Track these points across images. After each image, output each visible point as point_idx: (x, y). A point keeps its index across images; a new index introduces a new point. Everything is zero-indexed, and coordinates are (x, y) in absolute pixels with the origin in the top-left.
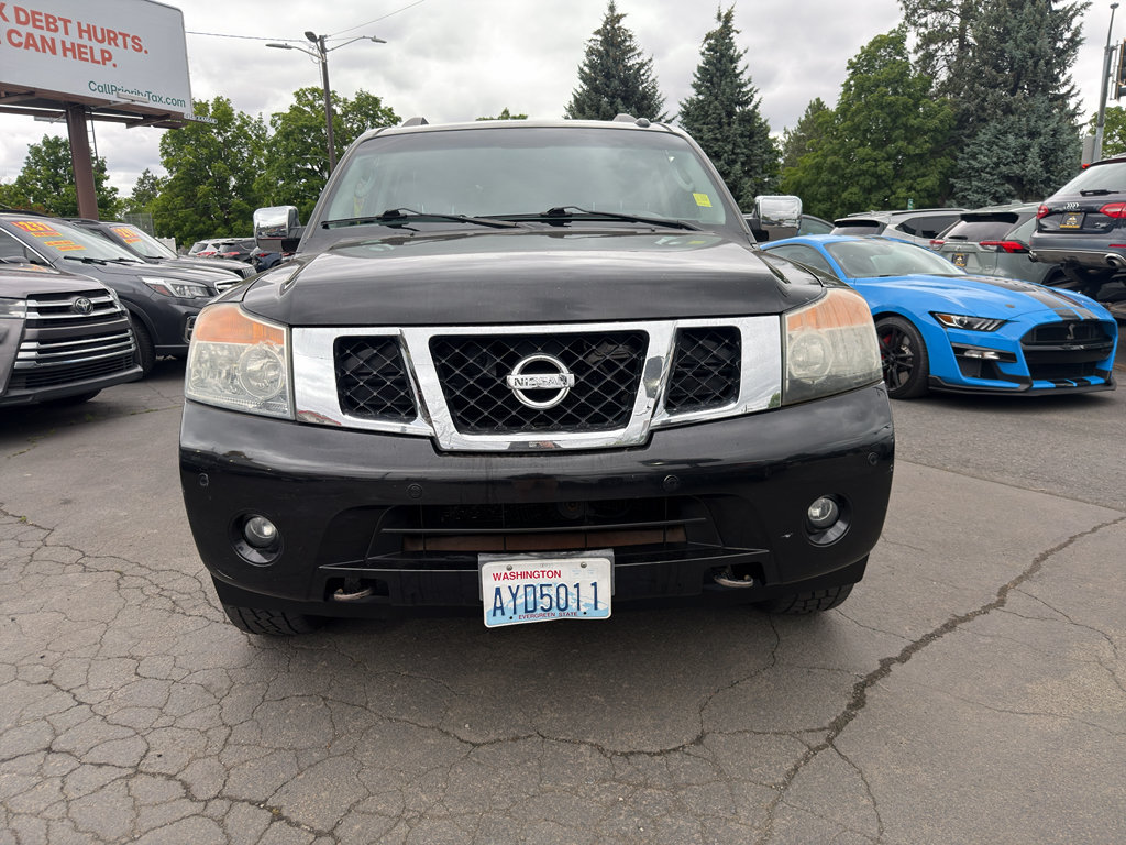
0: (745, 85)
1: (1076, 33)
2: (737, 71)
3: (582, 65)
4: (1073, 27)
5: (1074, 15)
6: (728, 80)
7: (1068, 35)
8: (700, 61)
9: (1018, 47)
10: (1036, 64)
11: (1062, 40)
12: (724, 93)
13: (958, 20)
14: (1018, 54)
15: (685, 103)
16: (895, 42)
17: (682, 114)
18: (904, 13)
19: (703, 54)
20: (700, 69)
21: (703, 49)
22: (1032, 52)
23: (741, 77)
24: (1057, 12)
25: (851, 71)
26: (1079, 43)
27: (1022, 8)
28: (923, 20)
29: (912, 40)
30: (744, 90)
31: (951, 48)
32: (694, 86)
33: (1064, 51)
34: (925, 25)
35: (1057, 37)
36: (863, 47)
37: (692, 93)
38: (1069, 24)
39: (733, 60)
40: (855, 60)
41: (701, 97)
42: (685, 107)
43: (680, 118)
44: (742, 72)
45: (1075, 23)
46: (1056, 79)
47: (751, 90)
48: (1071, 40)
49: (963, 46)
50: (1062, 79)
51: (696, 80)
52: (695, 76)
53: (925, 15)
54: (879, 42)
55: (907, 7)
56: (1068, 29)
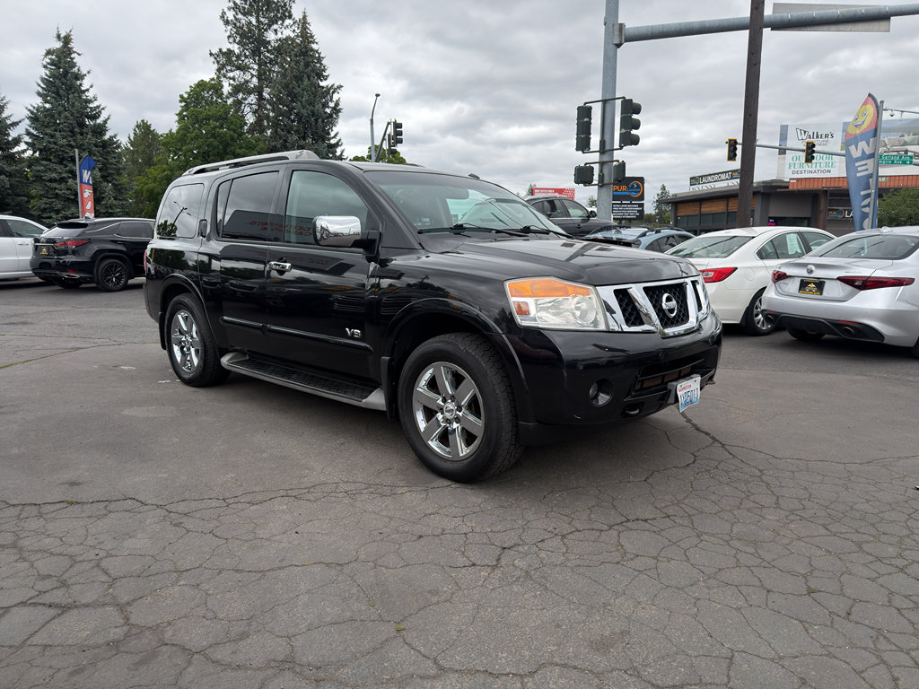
0: (90, 101)
1: (337, 104)
2: (83, 89)
4: (334, 99)
5: (333, 93)
6: (76, 95)
7: (332, 105)
8: (44, 73)
9: (304, 107)
10: (316, 121)
11: (328, 107)
12: (73, 105)
13: (255, 80)
14: (304, 112)
15: (32, 109)
16: (216, 87)
17: (29, 118)
18: (216, 66)
19: (45, 67)
20: (43, 80)
21: (45, 63)
22: (313, 112)
23: (86, 93)
24: (323, 87)
25: (183, 104)
26: (339, 111)
27: (302, 81)
28: (231, 75)
29: (226, 89)
30: (91, 105)
31: (252, 99)
32: (39, 94)
33: (331, 116)
34: (234, 79)
35: (325, 105)
36: (191, 87)
37: (38, 101)
38: (332, 98)
39: (79, 77)
40: (186, 96)
41: (48, 106)
42: (32, 112)
43: (27, 122)
44: (87, 90)
45: (335, 97)
46: (329, 134)
47: (98, 107)
48: (334, 108)
49: (261, 98)
50: (332, 134)
51: (40, 90)
52: (39, 85)
53: (231, 71)
54: (202, 85)
55: (218, 62)
56: (331, 100)
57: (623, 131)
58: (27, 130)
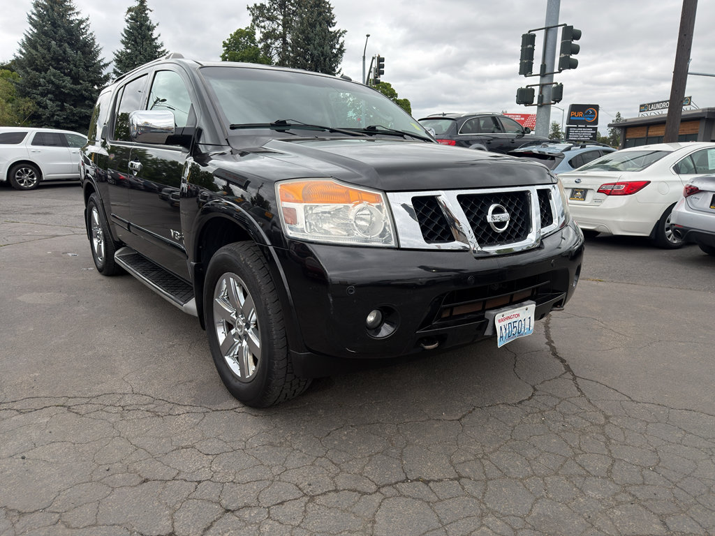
0: (159, 47)
1: (342, 46)
2: (153, 37)
3: (30, 14)
4: (340, 42)
5: (339, 36)
6: (148, 42)
7: (338, 46)
8: (126, 26)
9: (315, 49)
10: (325, 59)
11: (335, 49)
12: (146, 51)
13: (281, 28)
14: (315, 52)
15: (117, 53)
16: (250, 34)
17: (116, 60)
18: (251, 18)
19: (127, 21)
20: (126, 31)
21: (127, 18)
22: (322, 52)
23: (156, 41)
24: (331, 32)
25: (226, 48)
26: (343, 51)
27: (315, 27)
28: (262, 24)
29: (258, 35)
30: (159, 50)
31: (278, 43)
32: (123, 42)
33: (336, 55)
34: (264, 27)
35: (333, 47)
36: (231, 35)
37: (122, 47)
38: (338, 41)
39: (150, 28)
40: (227, 42)
41: (129, 51)
42: (117, 56)
43: (114, 63)
44: (156, 38)
45: (341, 40)
46: (334, 70)
47: (164, 51)
48: (339, 49)
49: (285, 42)
50: (337, 70)
51: (124, 39)
52: (123, 35)
53: (263, 21)
54: (240, 33)
55: (253, 14)
56: (337, 43)
57: (563, 55)
58: (114, 69)
